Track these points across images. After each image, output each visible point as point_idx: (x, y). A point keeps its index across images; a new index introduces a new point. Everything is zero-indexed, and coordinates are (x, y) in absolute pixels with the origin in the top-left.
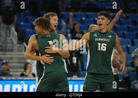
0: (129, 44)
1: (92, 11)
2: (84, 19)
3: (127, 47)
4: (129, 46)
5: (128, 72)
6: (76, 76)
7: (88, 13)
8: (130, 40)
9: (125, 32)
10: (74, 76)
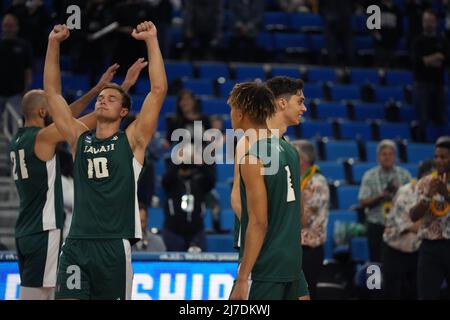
0: (351, 156)
1: (246, 60)
2: (222, 80)
3: (347, 166)
4: (351, 161)
5: (349, 238)
6: (199, 250)
7: (234, 65)
8: (353, 145)
9: (341, 121)
10: (191, 249)
